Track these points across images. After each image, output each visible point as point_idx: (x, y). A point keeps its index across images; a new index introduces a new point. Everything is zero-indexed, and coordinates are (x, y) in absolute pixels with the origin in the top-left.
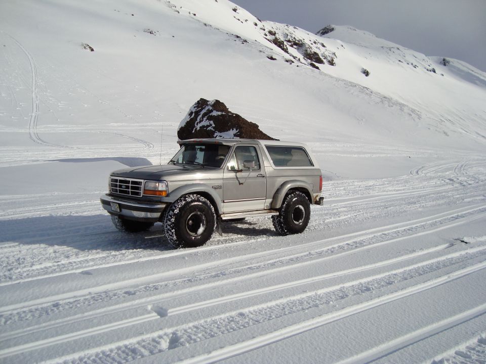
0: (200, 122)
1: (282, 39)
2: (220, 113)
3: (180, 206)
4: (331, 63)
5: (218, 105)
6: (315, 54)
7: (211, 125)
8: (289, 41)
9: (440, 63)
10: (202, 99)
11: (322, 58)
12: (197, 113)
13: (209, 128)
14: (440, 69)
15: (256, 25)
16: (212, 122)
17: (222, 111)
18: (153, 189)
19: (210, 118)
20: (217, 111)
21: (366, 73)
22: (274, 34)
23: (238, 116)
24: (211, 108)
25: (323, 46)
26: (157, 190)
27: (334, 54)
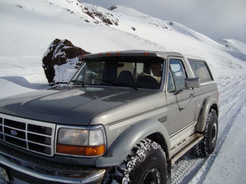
0: (57, 53)
1: (91, 12)
2: (69, 47)
3: (130, 169)
4: (116, 24)
5: (67, 42)
6: (108, 19)
7: (63, 54)
8: (94, 13)
9: (169, 24)
10: (56, 39)
11: (112, 22)
12: (54, 48)
13: (63, 56)
14: (169, 27)
15: (77, 4)
16: (64, 53)
17: (70, 46)
18: (78, 143)
19: (63, 50)
20: (67, 46)
21: (134, 29)
22: (87, 9)
23: (80, 49)
24: (63, 44)
25: (112, 15)
26: (86, 144)
27: (118, 19)
